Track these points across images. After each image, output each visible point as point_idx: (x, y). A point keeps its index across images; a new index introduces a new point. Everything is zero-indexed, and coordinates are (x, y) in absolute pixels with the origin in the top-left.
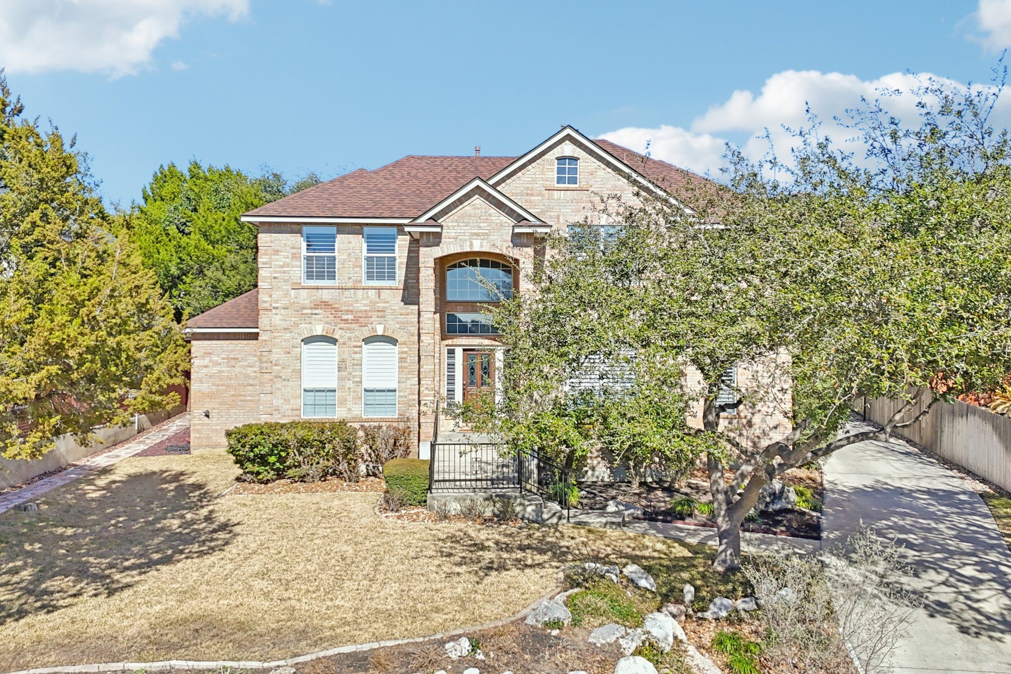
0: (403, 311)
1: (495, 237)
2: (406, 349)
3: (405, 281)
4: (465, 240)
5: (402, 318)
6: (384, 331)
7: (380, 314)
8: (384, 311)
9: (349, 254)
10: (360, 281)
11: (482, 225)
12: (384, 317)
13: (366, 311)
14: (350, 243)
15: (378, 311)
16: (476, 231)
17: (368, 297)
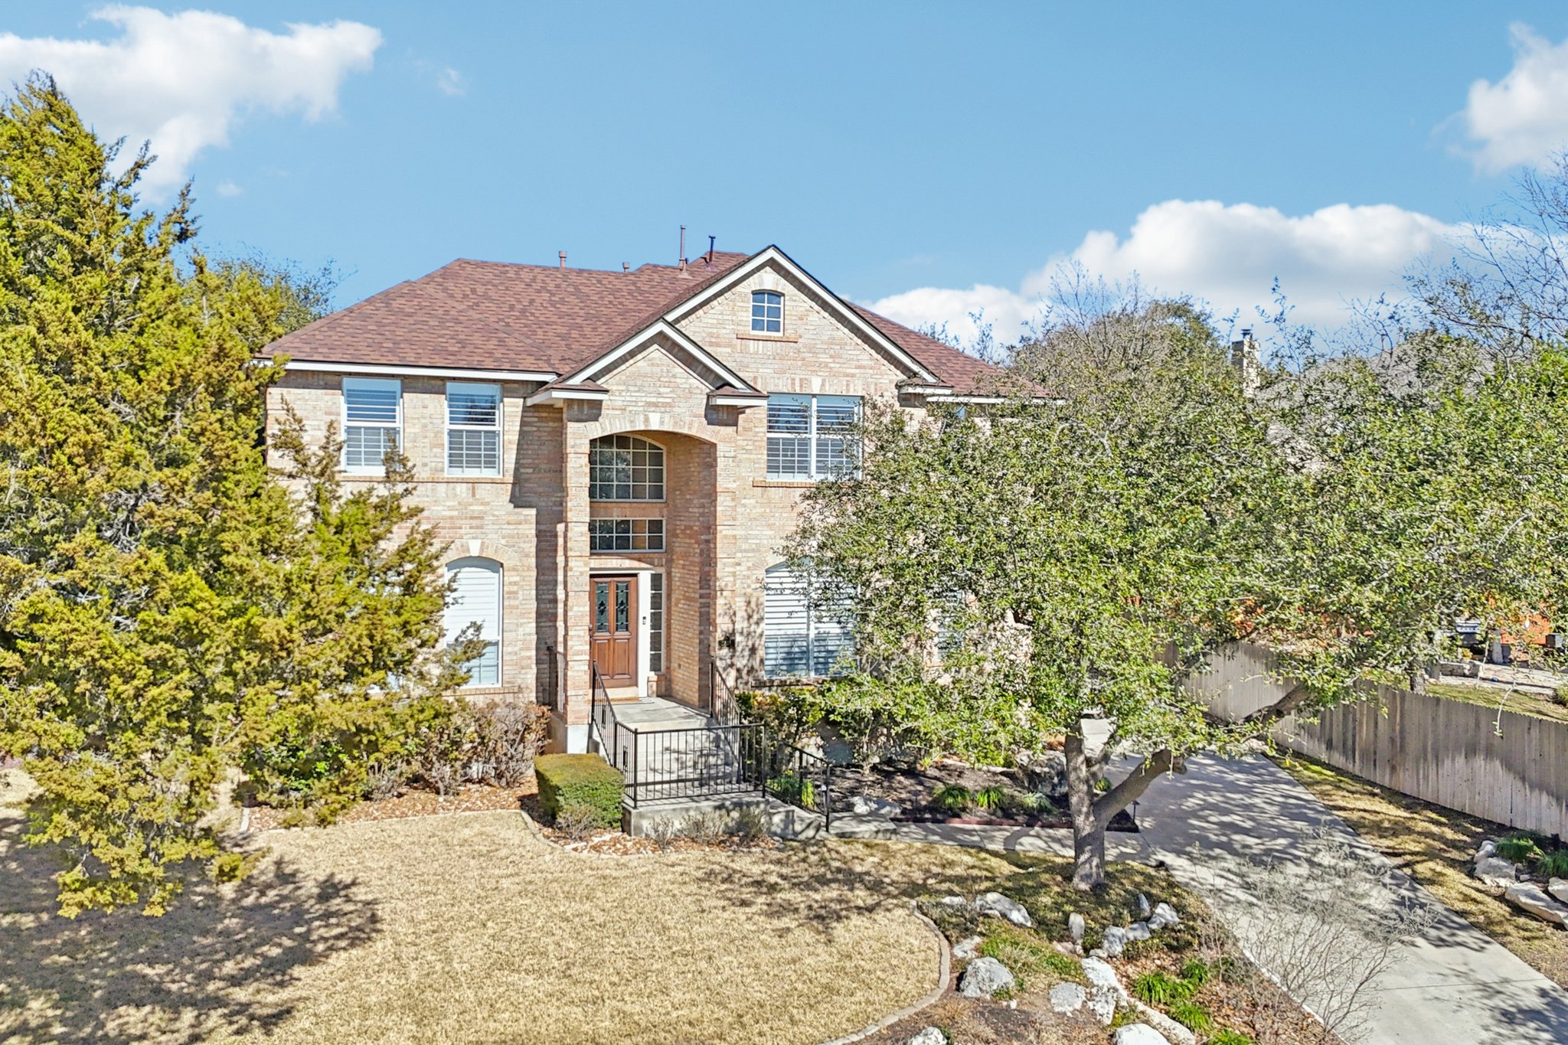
0: (512, 518)
1: (681, 409)
2: (517, 579)
3: (516, 470)
4: (637, 413)
5: (509, 530)
6: (482, 550)
7: (475, 523)
8: (482, 518)
9: (425, 426)
10: (442, 470)
11: (662, 390)
12: (481, 527)
13: (451, 518)
14: (425, 407)
15: (472, 518)
16: (654, 400)
17: (455, 495)
